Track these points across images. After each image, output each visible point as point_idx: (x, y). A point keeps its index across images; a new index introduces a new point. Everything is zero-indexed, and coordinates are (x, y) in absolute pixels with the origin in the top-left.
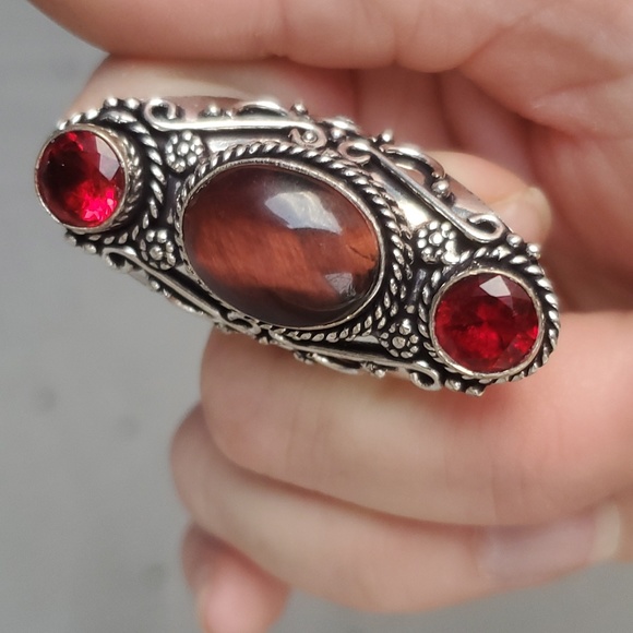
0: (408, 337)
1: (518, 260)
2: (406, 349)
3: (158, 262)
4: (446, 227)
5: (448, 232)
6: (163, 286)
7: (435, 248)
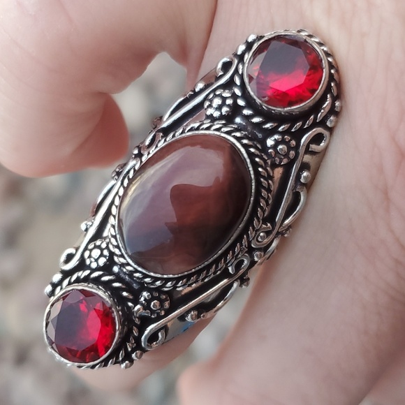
0: (96, 260)
2: (90, 257)
3: (211, 101)
4: (162, 313)
5: (157, 313)
6: (196, 94)
7: (149, 302)
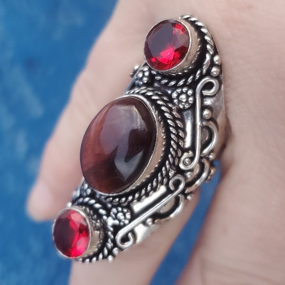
1: (106, 252)
2: (83, 189)
4: (127, 222)
5: (124, 222)
7: (116, 215)
